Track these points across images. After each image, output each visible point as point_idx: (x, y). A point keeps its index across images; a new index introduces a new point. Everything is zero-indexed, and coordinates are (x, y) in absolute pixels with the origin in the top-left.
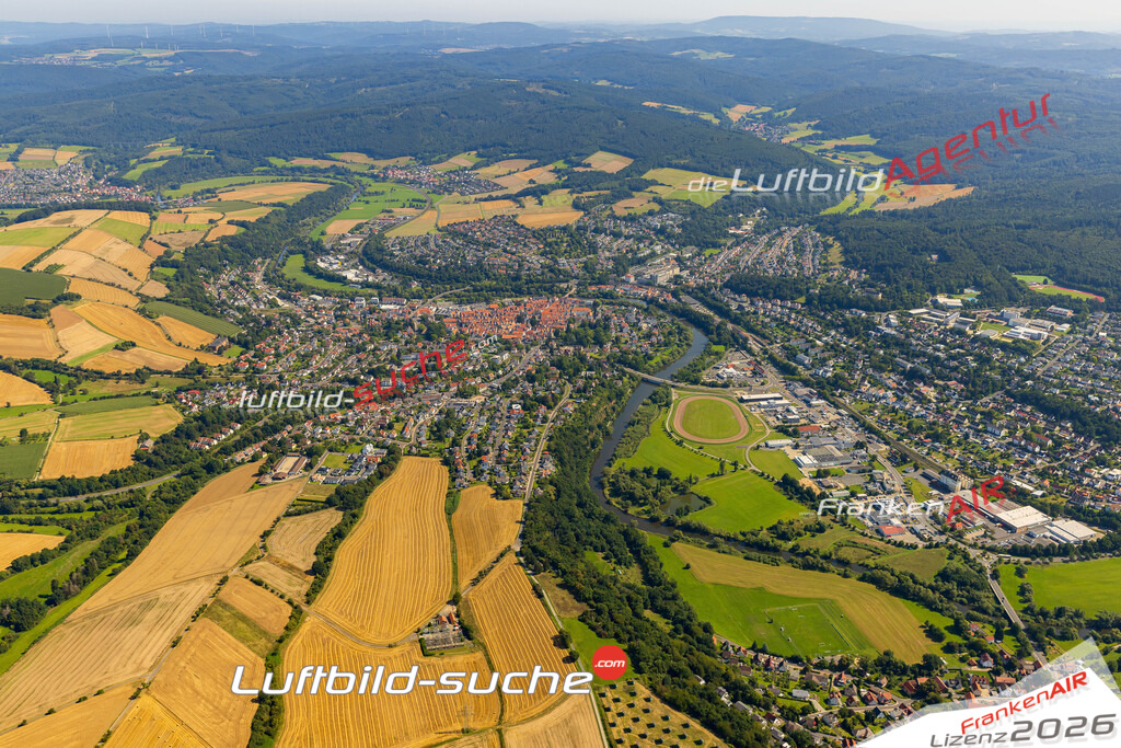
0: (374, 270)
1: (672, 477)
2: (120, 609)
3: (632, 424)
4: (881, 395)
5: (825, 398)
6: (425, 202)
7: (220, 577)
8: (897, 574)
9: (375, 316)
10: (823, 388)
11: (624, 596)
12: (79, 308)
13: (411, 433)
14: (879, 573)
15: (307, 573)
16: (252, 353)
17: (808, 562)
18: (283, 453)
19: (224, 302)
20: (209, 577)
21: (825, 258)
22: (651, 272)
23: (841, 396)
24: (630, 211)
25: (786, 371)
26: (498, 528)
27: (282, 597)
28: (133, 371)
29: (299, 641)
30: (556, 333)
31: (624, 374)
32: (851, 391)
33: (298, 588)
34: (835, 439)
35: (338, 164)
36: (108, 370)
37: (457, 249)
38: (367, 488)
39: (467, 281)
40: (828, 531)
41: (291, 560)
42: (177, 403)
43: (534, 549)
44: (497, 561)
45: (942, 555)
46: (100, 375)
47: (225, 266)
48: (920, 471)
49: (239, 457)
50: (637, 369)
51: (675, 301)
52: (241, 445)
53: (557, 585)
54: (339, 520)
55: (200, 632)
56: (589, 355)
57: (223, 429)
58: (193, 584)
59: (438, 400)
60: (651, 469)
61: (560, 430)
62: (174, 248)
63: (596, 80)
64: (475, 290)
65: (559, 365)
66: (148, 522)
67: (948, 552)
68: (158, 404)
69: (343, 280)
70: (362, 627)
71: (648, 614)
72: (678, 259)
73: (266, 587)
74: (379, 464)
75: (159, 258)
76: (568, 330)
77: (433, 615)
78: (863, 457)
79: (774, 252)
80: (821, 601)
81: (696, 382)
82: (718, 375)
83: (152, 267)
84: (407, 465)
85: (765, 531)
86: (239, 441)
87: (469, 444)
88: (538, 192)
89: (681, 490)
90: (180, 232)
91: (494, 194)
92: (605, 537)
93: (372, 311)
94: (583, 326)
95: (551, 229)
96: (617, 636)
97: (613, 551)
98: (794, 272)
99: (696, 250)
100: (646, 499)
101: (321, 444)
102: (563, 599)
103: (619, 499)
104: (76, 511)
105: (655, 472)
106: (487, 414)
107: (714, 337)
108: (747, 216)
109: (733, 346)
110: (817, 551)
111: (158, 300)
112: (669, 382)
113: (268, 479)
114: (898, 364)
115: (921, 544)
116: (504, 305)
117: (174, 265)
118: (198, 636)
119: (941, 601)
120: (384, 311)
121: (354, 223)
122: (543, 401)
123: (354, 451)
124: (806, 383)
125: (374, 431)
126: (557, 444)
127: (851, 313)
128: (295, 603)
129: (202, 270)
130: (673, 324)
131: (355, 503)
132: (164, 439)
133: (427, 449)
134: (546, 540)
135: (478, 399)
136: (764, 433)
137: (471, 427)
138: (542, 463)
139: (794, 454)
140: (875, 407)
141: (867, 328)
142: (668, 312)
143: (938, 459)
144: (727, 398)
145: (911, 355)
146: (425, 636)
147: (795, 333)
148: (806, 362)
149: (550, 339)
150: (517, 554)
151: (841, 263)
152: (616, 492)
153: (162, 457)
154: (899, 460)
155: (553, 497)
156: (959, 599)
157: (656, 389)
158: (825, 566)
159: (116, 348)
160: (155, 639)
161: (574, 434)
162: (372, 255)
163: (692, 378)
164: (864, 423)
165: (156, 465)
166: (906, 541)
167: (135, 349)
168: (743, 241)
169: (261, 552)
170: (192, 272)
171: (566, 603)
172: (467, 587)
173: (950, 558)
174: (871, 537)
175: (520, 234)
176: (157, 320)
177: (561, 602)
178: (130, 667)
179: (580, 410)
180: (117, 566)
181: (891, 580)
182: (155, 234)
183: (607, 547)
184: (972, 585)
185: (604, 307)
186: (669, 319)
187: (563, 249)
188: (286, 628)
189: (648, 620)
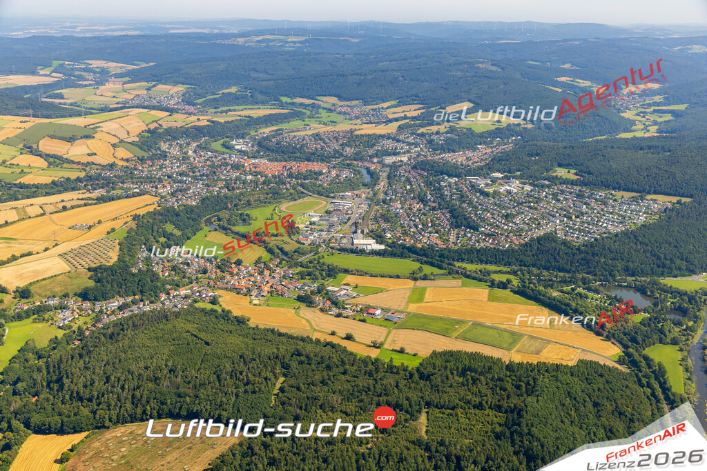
7: (33, 205)
12: (90, 141)
23: (379, 205)
27: (44, 211)
28: (86, 163)
32: (386, 204)
35: (317, 102)
36: (77, 161)
42: (88, 172)
46: (72, 162)
62: (163, 127)
68: (81, 172)
69: (232, 148)
73: (42, 209)
75: (151, 129)
83: (142, 132)
90: (176, 121)
95: (363, 135)
102: (132, 226)
111: (128, 143)
112: (310, 194)
113: (88, 193)
115: (308, 244)
117: (154, 133)
124: (373, 200)
127: (442, 177)
132: (69, 180)
141: (438, 183)
159: (88, 155)
167: (95, 156)
174: (293, 240)
176: (116, 149)
182: (161, 121)
188: (35, 216)
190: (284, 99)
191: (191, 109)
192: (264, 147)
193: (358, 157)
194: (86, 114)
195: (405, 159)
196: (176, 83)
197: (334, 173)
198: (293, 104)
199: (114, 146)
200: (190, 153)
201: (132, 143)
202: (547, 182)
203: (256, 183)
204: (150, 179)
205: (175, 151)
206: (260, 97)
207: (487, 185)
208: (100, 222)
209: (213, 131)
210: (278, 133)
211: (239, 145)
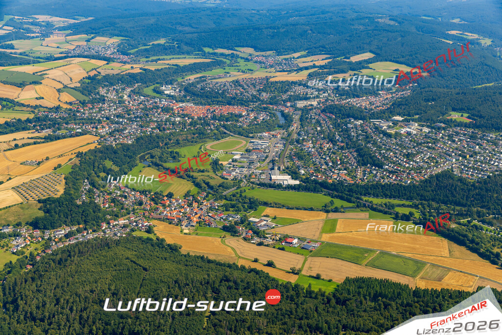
6: (253, 71)
12: (37, 86)
28: (35, 105)
35: (236, 53)
36: (27, 104)
42: (37, 114)
46: (23, 105)
47: (119, 83)
62: (102, 74)
68: (30, 114)
69: (161, 93)
75: (91, 76)
83: (83, 79)
84: (86, 137)
90: (112, 69)
102: (75, 162)
111: (72, 88)
113: (36, 132)
117: (94, 79)
119: (205, 188)
129: (107, 83)
132: (19, 120)
144: (247, 141)
148: (301, 134)
153: (14, 124)
159: (36, 98)
167: (43, 100)
174: (218, 176)
176: (61, 93)
182: (100, 69)
190: (207, 50)
191: (126, 58)
192: (190, 93)
193: (273, 101)
194: (34, 62)
195: (315, 103)
196: (112, 35)
197: (252, 116)
198: (215, 54)
199: (59, 91)
200: (125, 97)
201: (75, 89)
202: (443, 125)
203: (184, 124)
204: (90, 121)
205: (112, 96)
206: (186, 48)
207: (389, 127)
208: (47, 159)
209: (145, 78)
210: (202, 80)
211: (168, 90)
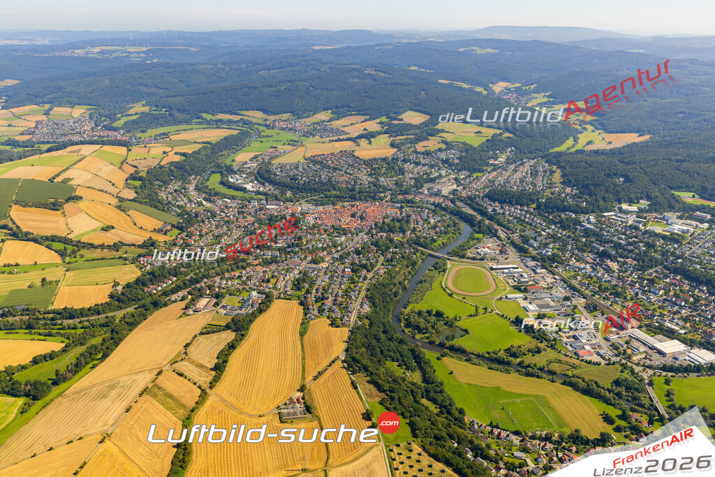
0: (263, 184)
1: (444, 316)
2: (96, 388)
3: (421, 282)
4: (582, 267)
5: (546, 269)
6: (298, 142)
7: (158, 371)
8: (587, 380)
9: (263, 212)
10: (545, 262)
11: (409, 389)
12: (81, 204)
13: (281, 285)
14: (574, 380)
15: (211, 369)
16: (185, 234)
17: (529, 372)
18: (201, 296)
19: (170, 202)
20: (151, 370)
21: (551, 180)
22: (438, 187)
23: (556, 267)
24: (427, 148)
25: (521, 250)
26: (331, 345)
27: (195, 384)
28: (112, 244)
29: (204, 411)
30: (376, 225)
31: (418, 251)
32: (562, 264)
33: (205, 379)
34: (551, 294)
35: (245, 118)
36: (97, 243)
37: (316, 171)
38: (251, 318)
39: (322, 191)
40: (543, 353)
41: (201, 362)
42: (138, 264)
43: (354, 359)
44: (330, 365)
45: (617, 370)
46: (92, 246)
47: (172, 180)
48: (605, 316)
49: (173, 297)
50: (425, 248)
51: (452, 205)
52: (174, 291)
53: (367, 382)
54: (233, 338)
55: (144, 403)
56: (395, 238)
57: (165, 280)
58: (141, 375)
59: (300, 265)
60: (431, 310)
61: (374, 285)
62: (141, 169)
63: (409, 66)
64: (326, 197)
65: (376, 244)
66: (116, 336)
67: (621, 368)
68: (126, 264)
69: (244, 190)
70: (244, 404)
71: (424, 401)
72: (456, 179)
73: (186, 378)
74: (260, 304)
75: (131, 174)
76: (384, 222)
77: (288, 398)
78: (569, 306)
79: (518, 175)
80: (536, 396)
81: (463, 257)
82: (477, 253)
83: (127, 180)
84: (277, 305)
85: (502, 352)
86: (174, 288)
87: (317, 292)
88: (369, 136)
89: (449, 324)
90: (145, 159)
91: (341, 137)
92: (399, 352)
93: (261, 209)
94: (393, 220)
95: (375, 160)
96: (402, 414)
97: (404, 361)
98: (530, 188)
99: (468, 173)
100: (427, 329)
101: (224, 291)
102: (370, 390)
103: (410, 329)
104: (73, 329)
105: (434, 313)
106: (329, 274)
107: (477, 228)
108: (502, 153)
109: (488, 234)
110: (535, 365)
111: (129, 200)
112: (446, 256)
113: (191, 312)
114: (594, 247)
115: (603, 362)
116: (344, 207)
117: (141, 179)
118: (142, 406)
119: (614, 399)
120: (269, 209)
121: (252, 155)
122: (364, 267)
123: (245, 295)
124: (534, 259)
125: (258, 283)
126: (372, 294)
127: (565, 214)
128: (203, 388)
129: (157, 183)
130: (451, 220)
131: (243, 327)
132: (128, 286)
133: (290, 295)
134: (362, 354)
135: (325, 265)
136: (505, 290)
137: (319, 282)
138: (362, 305)
139: (523, 303)
140: (578, 275)
141: (575, 224)
142: (448, 213)
143: (618, 308)
144: (482, 267)
145: (603, 242)
146: (282, 411)
147: (528, 227)
148: (535, 245)
149: (371, 228)
150: (343, 361)
151: (560, 183)
152: (408, 325)
153: (127, 297)
154: (592, 308)
155: (368, 327)
156: (626, 398)
157: (438, 260)
158: (540, 374)
159: (103, 229)
160: (116, 407)
161: (383, 288)
162: (263, 175)
163: (460, 254)
164: (570, 284)
165: (123, 302)
166: (593, 360)
167: (114, 230)
168: (498, 168)
169: (183, 356)
170: (151, 184)
171: (371, 393)
172: (310, 381)
173: (622, 372)
174: (571, 357)
175: (356, 162)
176: (128, 213)
177: (368, 392)
178: (100, 424)
179: (388, 273)
180: (95, 362)
181: (582, 384)
182: (129, 160)
183: (400, 359)
184: (635, 389)
185: (407, 209)
186: (448, 216)
187: (383, 172)
188: (197, 403)
189: (423, 405)
190: (208, 116)
206: (180, 116)
